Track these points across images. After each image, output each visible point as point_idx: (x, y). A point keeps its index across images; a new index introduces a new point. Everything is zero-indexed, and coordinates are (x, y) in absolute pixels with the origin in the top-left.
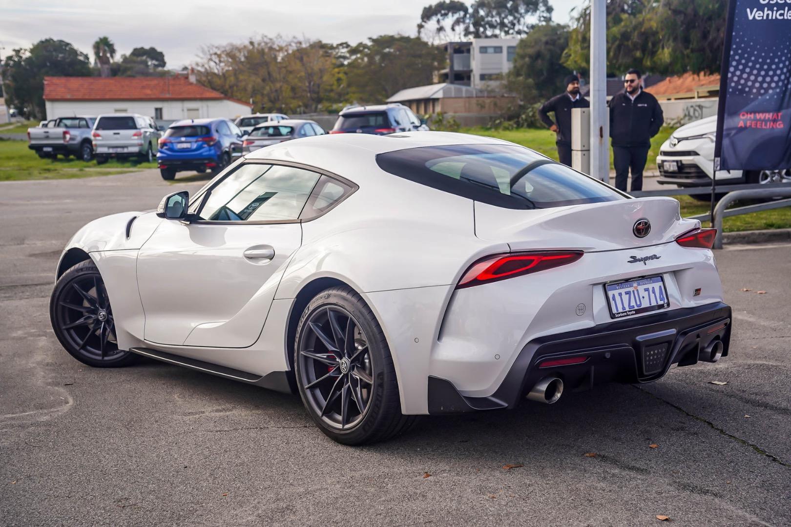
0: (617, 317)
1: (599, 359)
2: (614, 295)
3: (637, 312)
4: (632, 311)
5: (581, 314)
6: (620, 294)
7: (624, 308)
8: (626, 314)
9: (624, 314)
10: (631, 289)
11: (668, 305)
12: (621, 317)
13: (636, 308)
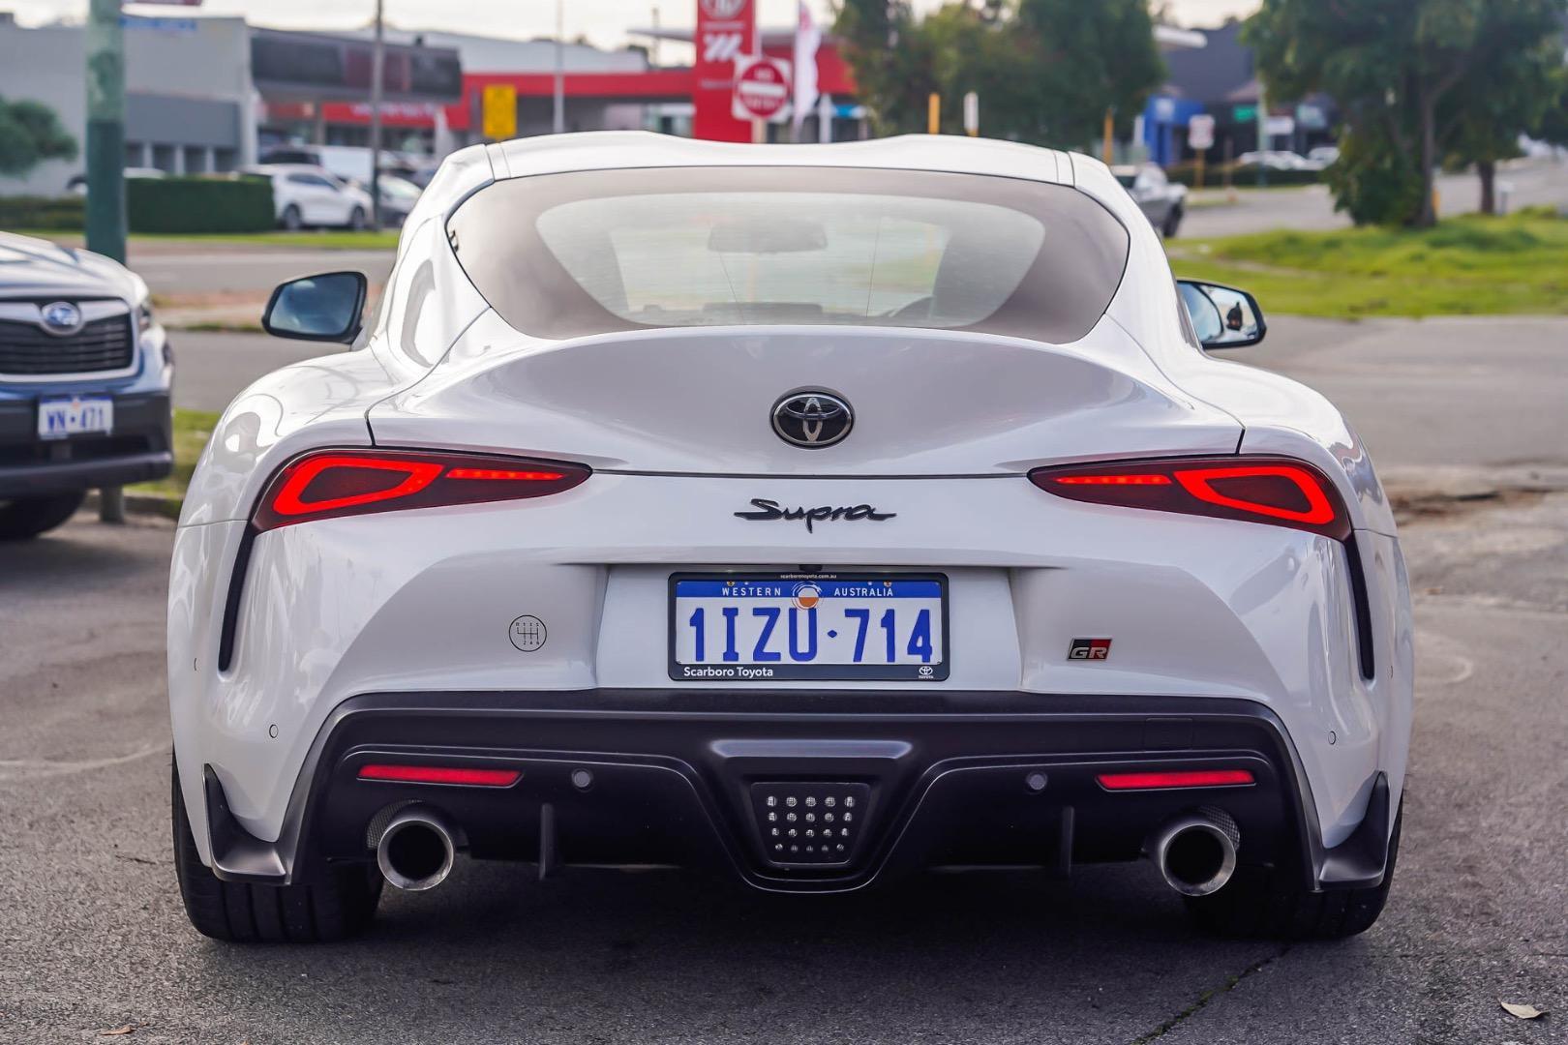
0: (691, 679)
1: (550, 785)
2: (700, 613)
3: (783, 673)
4: (760, 667)
5: (528, 647)
6: (730, 614)
7: (731, 653)
8: (731, 673)
9: (719, 673)
10: (784, 604)
11: (942, 671)
12: (706, 679)
13: (787, 659)
